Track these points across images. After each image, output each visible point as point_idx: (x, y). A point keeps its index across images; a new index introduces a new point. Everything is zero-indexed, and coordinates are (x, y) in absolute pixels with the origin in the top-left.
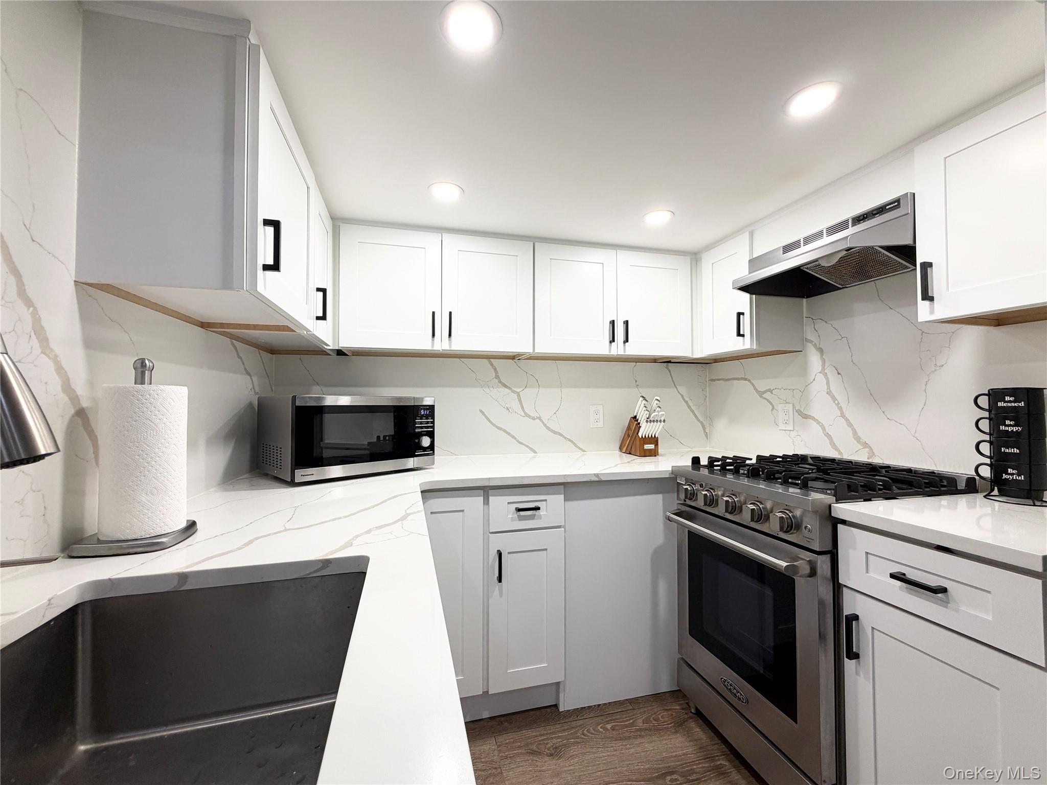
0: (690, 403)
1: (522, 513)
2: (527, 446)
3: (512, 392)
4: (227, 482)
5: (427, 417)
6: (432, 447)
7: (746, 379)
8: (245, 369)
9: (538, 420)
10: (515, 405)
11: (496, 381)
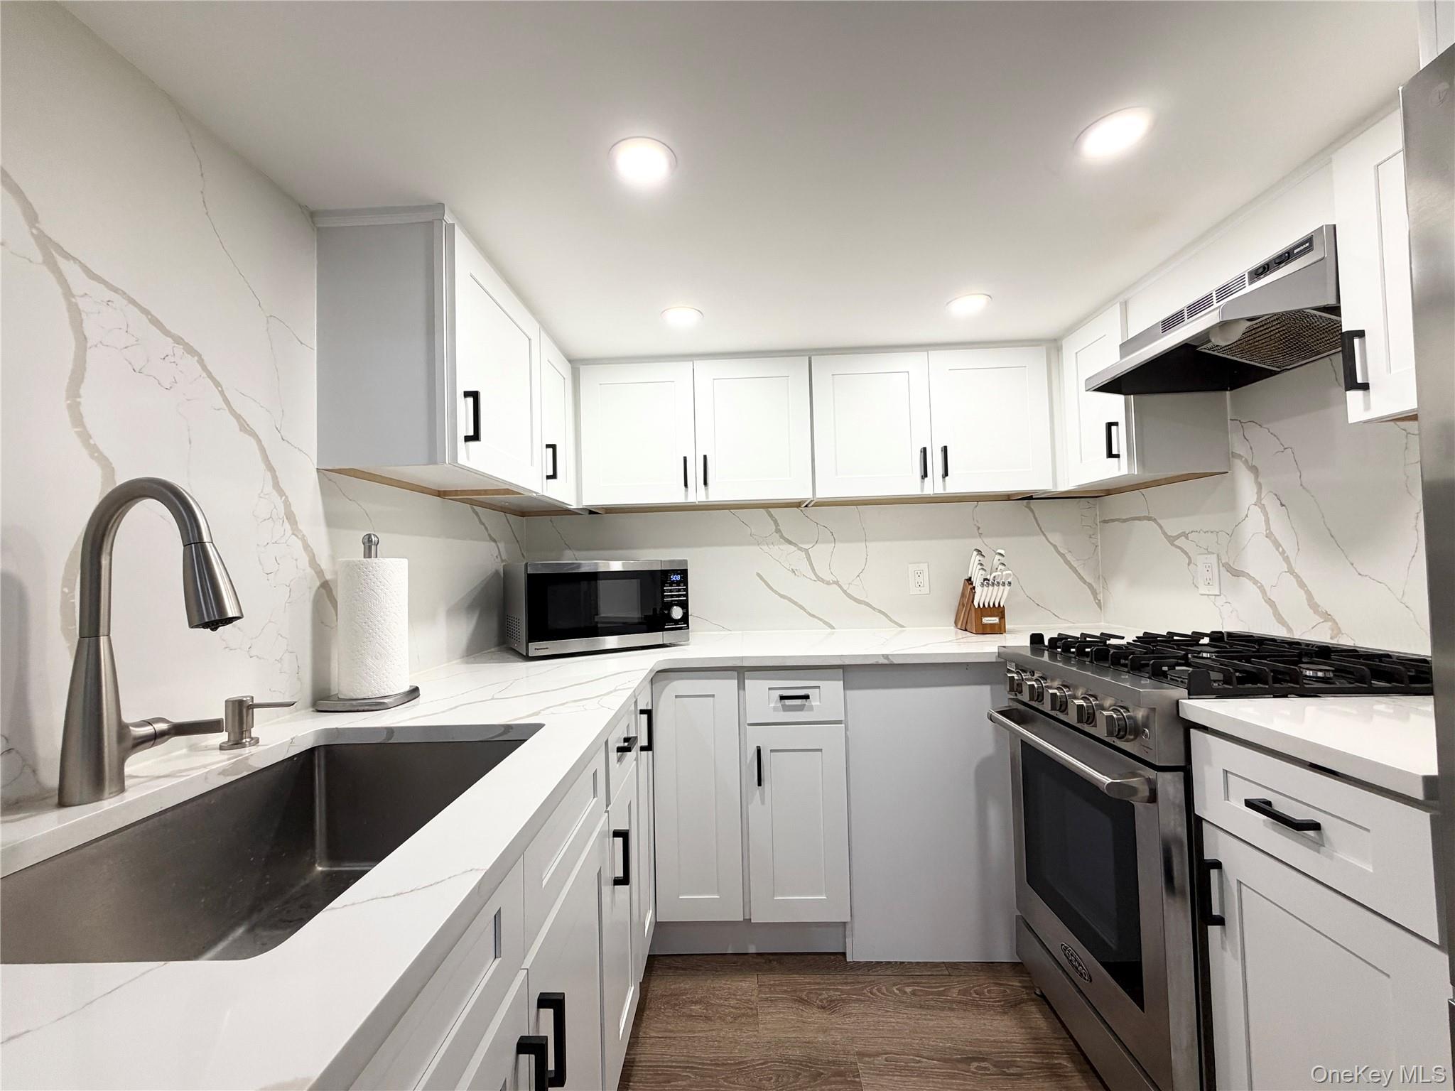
0: (1069, 557)
1: (788, 702)
2: (821, 620)
3: (798, 549)
4: (471, 655)
5: (678, 583)
6: (685, 619)
7: (1149, 519)
8: (489, 535)
9: (835, 585)
10: (804, 567)
11: (777, 535)
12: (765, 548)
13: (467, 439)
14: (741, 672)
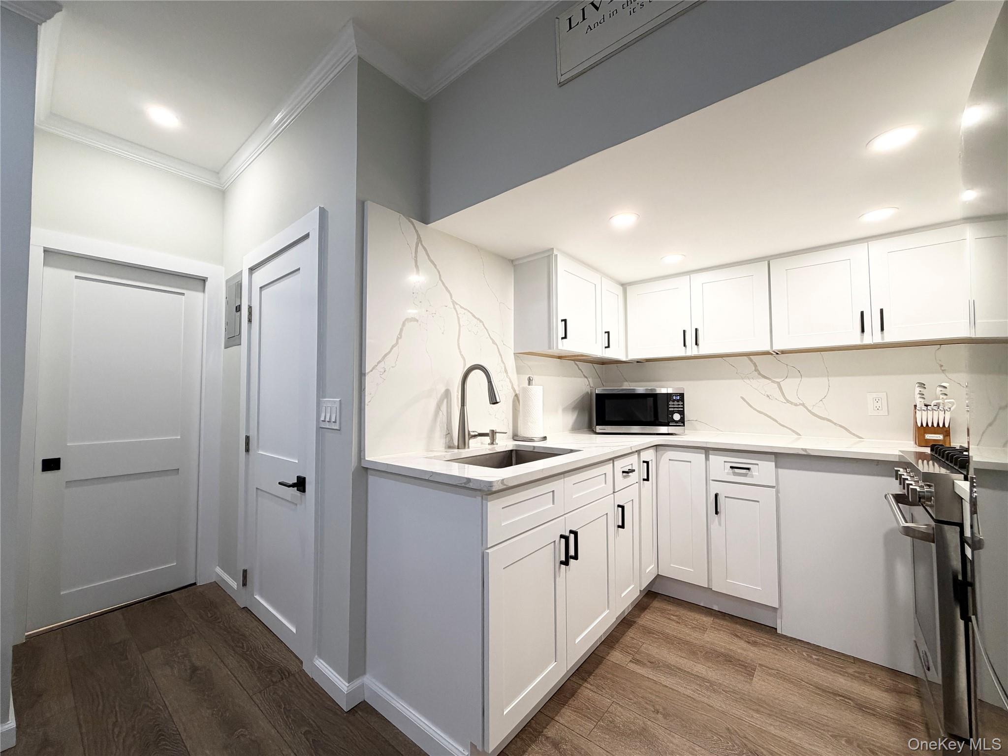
1: (737, 470)
2: (790, 429)
3: (772, 382)
5: (678, 401)
6: (682, 421)
8: (584, 376)
9: (801, 406)
10: (777, 393)
11: (756, 373)
12: (747, 381)
13: (562, 338)
14: (707, 450)
